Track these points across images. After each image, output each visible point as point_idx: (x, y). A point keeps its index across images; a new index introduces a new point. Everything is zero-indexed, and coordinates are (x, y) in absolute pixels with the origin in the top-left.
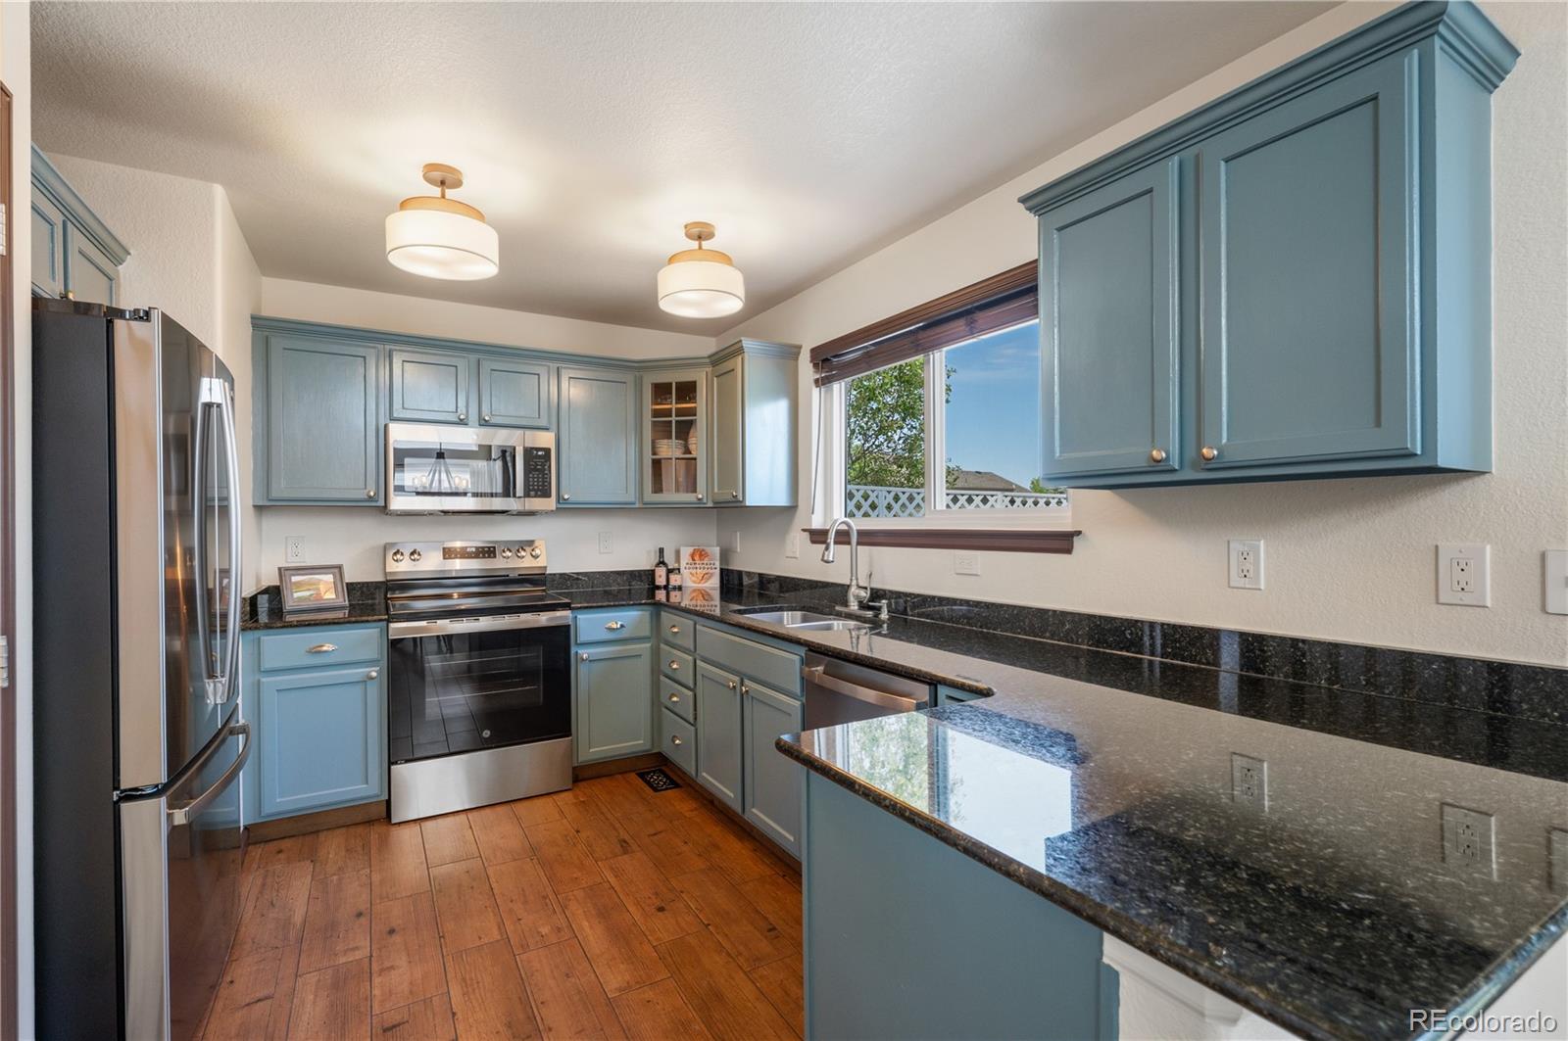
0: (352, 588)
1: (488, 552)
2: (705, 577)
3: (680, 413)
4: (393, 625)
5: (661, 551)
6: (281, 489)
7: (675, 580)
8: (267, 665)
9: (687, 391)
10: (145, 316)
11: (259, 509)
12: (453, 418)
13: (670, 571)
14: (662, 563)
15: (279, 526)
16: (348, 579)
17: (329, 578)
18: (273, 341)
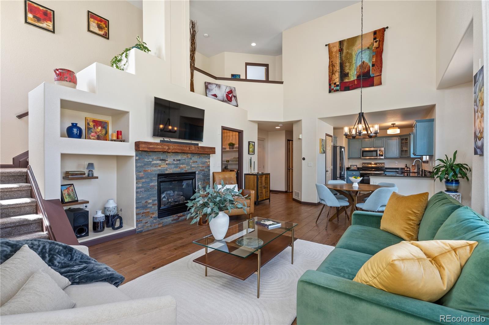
0: (358, 168)
1: (376, 164)
2: (415, 169)
3: (405, 143)
4: (361, 172)
5: (406, 165)
6: (350, 156)
7: (408, 169)
8: (348, 174)
9: (406, 139)
10: (338, 146)
11: (349, 159)
12: (369, 147)
13: (407, 168)
14: (406, 166)
15: (350, 160)
16: (358, 167)
17: (355, 166)
18: (350, 141)
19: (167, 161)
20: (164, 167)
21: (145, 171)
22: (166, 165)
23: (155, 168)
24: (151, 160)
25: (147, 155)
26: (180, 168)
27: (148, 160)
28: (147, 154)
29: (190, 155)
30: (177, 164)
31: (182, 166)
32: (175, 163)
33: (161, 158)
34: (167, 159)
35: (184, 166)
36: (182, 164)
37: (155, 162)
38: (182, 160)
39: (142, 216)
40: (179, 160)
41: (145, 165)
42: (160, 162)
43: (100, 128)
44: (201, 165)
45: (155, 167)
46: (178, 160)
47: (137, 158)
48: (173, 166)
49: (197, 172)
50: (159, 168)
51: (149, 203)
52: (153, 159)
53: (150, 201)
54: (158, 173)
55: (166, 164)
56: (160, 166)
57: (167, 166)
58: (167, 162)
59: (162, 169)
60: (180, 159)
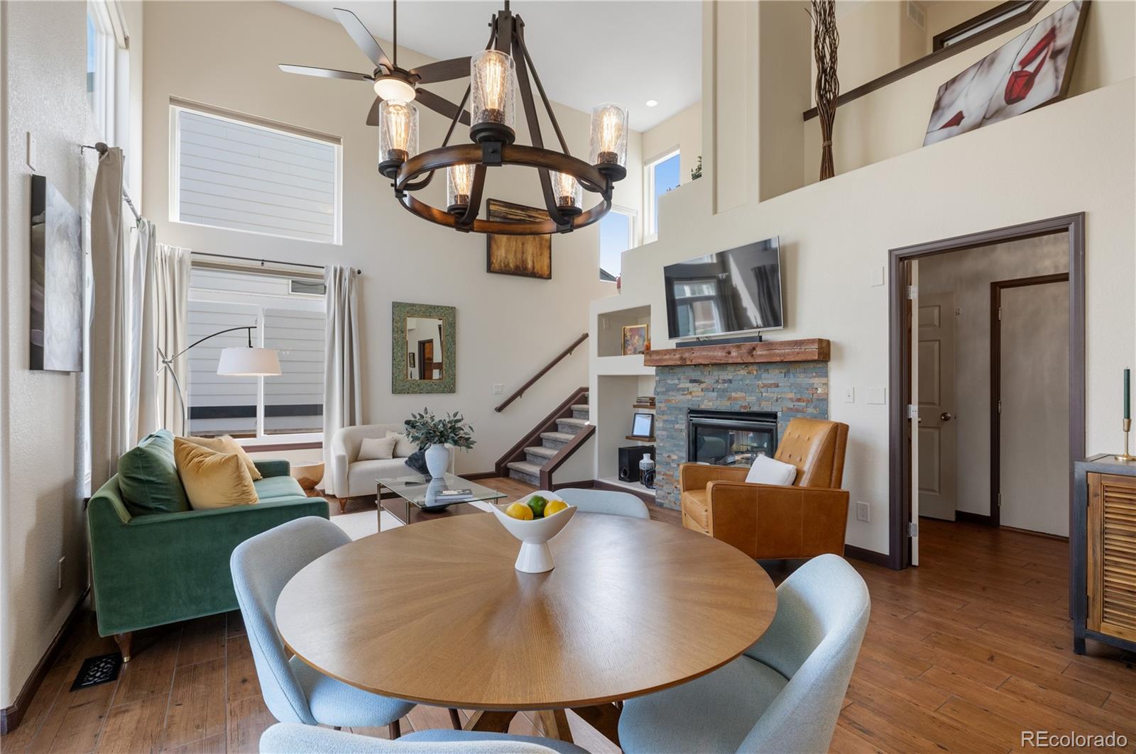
19: (704, 382)
20: (698, 397)
21: (667, 401)
22: (702, 390)
23: (683, 397)
24: (677, 382)
25: (669, 373)
26: (729, 399)
27: (672, 382)
28: (671, 371)
29: (755, 367)
30: (725, 390)
31: (736, 395)
32: (719, 387)
33: (693, 378)
34: (703, 380)
35: (739, 395)
36: (736, 391)
37: (682, 386)
38: (735, 381)
39: (663, 479)
40: (730, 381)
41: (668, 390)
42: (690, 385)
43: (637, 337)
44: (791, 395)
45: (683, 394)
46: (725, 381)
47: (657, 378)
48: (714, 394)
49: (779, 414)
50: (689, 397)
51: (673, 460)
52: (679, 379)
53: (675, 457)
54: (686, 406)
55: (700, 390)
56: (691, 393)
57: (703, 394)
58: (703, 386)
59: (693, 399)
60: (731, 377)
